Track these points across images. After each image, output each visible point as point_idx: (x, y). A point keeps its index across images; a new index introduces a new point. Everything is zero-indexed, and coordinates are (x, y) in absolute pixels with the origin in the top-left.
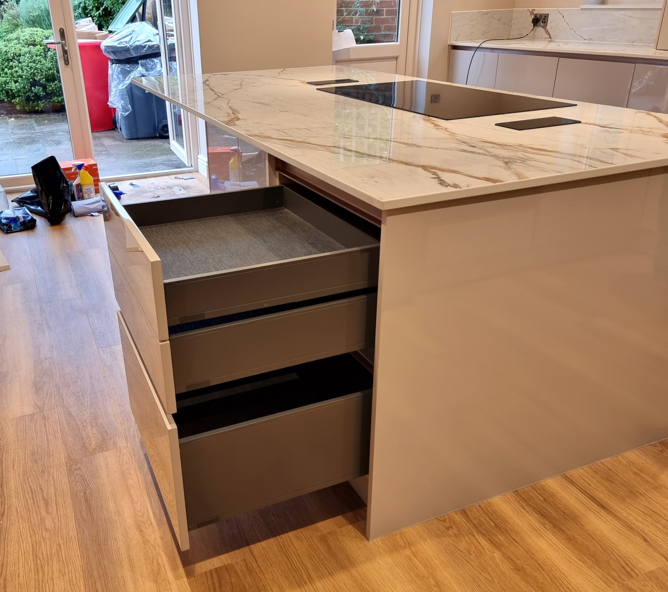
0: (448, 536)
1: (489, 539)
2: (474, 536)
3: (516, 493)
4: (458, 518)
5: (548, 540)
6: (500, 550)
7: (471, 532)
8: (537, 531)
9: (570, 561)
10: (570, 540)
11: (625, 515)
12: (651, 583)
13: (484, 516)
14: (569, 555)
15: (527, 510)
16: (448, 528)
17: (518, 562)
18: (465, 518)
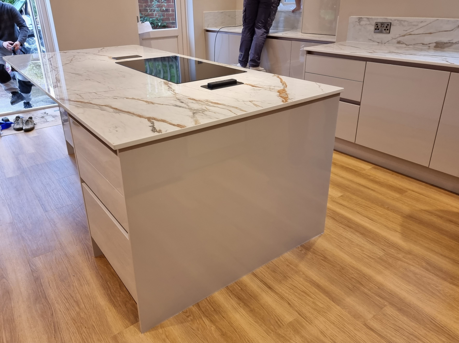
0: (188, 322)
1: (210, 319)
2: (202, 319)
3: (227, 287)
4: (194, 309)
5: (241, 313)
6: (215, 325)
7: (200, 316)
8: (235, 309)
9: (250, 324)
10: (252, 311)
11: (280, 290)
12: (290, 329)
13: (208, 305)
14: (250, 320)
15: (232, 297)
16: (188, 317)
17: (223, 330)
18: (198, 309)
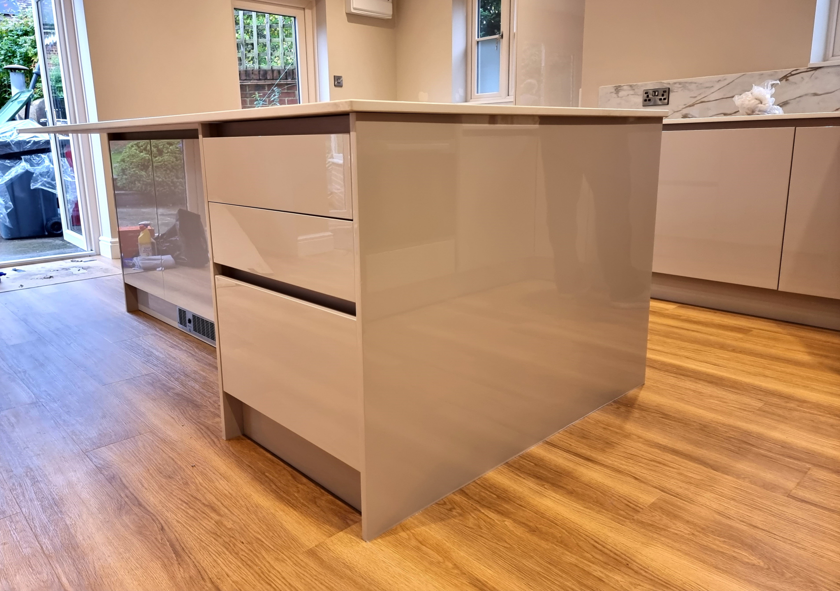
0: (453, 517)
1: (496, 510)
2: (480, 511)
3: (507, 464)
4: (458, 498)
5: (552, 498)
6: (509, 518)
7: (475, 508)
8: (538, 493)
9: (578, 511)
10: (571, 493)
11: (610, 462)
12: (657, 513)
13: (483, 491)
14: (575, 506)
15: (523, 477)
16: (450, 510)
17: (531, 524)
18: (465, 497)
